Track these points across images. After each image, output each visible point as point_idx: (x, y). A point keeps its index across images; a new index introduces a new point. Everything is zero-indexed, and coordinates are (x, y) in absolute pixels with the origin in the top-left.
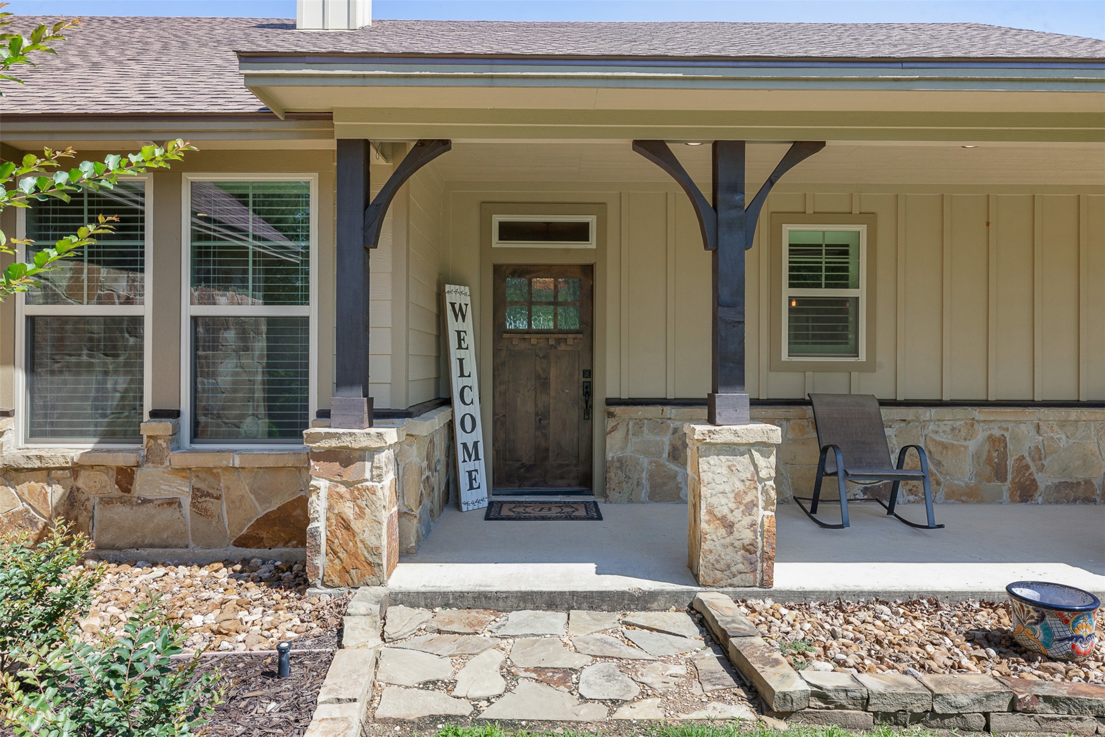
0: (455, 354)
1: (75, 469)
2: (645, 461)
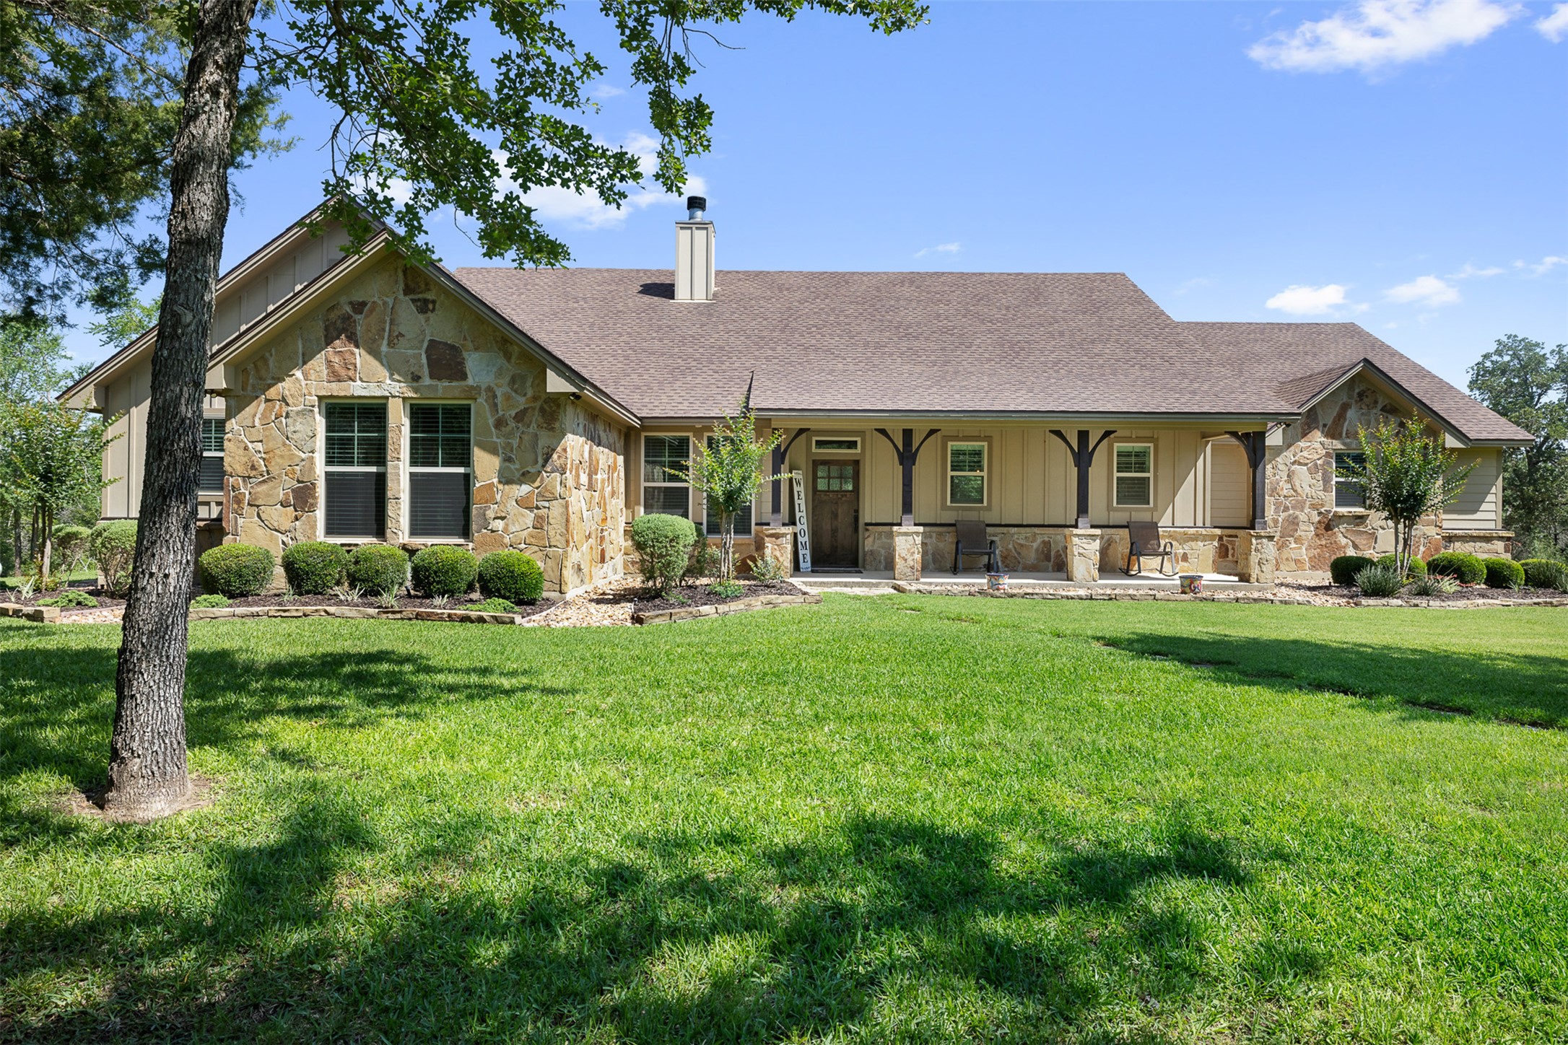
0: (797, 502)
2: (883, 552)
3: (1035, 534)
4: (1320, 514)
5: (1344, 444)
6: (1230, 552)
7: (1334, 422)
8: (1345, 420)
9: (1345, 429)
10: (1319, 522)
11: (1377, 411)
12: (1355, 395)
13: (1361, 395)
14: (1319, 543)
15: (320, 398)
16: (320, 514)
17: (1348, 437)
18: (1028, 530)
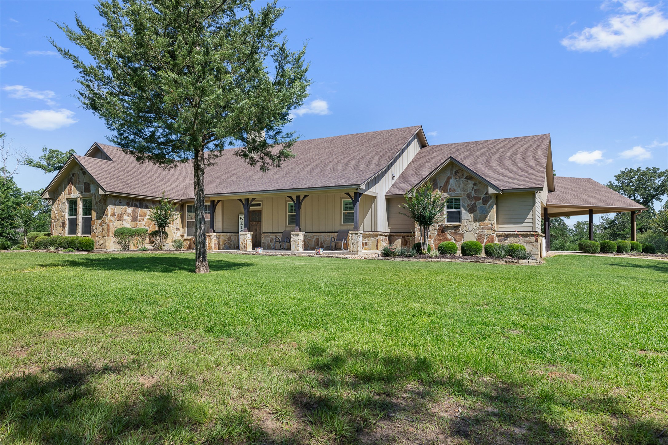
0: (240, 225)
1: (191, 239)
2: (267, 243)
3: (314, 236)
4: (439, 225)
5: (449, 194)
6: (408, 243)
7: (444, 185)
8: (449, 184)
9: (449, 188)
10: (439, 229)
11: (463, 179)
12: (454, 173)
13: (456, 173)
14: (439, 238)
15: (67, 199)
16: (67, 229)
17: (450, 191)
18: (311, 234)
